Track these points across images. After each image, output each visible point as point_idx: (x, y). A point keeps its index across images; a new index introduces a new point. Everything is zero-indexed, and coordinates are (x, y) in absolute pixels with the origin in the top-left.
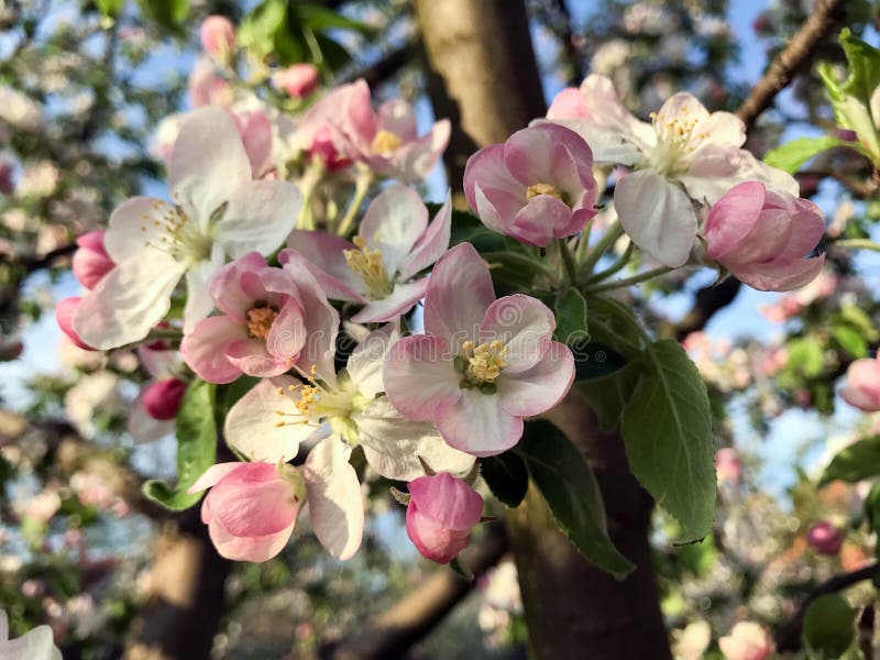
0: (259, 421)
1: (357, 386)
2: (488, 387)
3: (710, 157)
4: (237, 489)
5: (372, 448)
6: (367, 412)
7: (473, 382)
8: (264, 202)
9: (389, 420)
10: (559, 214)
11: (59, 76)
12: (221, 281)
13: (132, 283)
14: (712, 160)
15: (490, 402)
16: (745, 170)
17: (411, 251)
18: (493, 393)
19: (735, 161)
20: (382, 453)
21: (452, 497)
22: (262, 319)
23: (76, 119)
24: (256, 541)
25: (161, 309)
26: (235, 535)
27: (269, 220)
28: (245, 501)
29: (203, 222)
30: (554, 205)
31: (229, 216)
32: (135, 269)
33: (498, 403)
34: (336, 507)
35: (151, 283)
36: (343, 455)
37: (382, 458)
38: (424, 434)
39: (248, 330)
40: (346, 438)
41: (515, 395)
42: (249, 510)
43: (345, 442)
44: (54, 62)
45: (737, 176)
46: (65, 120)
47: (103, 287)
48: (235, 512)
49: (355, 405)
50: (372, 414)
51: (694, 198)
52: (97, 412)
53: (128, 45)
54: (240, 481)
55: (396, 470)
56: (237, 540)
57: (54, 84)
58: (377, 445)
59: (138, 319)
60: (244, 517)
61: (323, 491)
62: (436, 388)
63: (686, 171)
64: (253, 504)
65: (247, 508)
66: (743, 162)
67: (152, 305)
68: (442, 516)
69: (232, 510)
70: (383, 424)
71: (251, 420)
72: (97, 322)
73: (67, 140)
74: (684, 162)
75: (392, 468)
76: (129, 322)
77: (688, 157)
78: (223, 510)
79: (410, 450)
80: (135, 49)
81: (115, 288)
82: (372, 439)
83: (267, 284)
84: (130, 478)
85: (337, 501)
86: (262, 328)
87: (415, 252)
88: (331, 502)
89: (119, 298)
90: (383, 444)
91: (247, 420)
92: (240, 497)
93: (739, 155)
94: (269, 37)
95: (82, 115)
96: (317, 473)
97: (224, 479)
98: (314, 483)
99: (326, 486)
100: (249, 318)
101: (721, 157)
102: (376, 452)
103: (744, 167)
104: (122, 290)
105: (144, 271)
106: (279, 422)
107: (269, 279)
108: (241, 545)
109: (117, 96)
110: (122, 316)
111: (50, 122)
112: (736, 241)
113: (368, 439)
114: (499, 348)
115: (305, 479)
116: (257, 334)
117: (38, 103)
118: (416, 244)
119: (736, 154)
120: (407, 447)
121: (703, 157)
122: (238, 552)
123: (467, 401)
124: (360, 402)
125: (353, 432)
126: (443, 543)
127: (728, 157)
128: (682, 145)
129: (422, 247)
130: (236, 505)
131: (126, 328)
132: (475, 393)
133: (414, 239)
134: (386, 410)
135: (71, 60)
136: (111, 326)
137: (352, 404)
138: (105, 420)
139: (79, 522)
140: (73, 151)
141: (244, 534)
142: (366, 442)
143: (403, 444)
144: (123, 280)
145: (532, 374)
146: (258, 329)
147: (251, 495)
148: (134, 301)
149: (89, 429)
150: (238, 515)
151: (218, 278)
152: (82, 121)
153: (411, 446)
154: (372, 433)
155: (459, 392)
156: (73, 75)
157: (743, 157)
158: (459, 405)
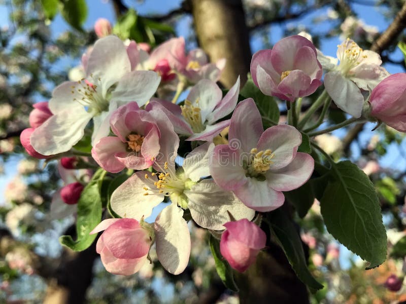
0: (128, 198)
1: (188, 175)
2: (260, 177)
3: (366, 69)
4: (119, 231)
5: (195, 210)
6: (194, 189)
7: (252, 175)
8: (138, 82)
9: (205, 194)
10: (305, 80)
11: (16, 66)
12: (118, 114)
13: (63, 123)
14: (367, 70)
15: (263, 185)
16: (383, 76)
17: (213, 111)
18: (264, 181)
19: (378, 72)
20: (201, 213)
21: (251, 231)
22: (136, 139)
23: (22, 86)
24: (128, 262)
25: (79, 136)
26: (117, 257)
27: (140, 92)
28: (124, 238)
29: (104, 92)
30: (302, 75)
31: (118, 90)
32: (65, 116)
33: (268, 185)
34: (171, 245)
35: (74, 123)
36: (178, 214)
37: (200, 215)
38: (224, 203)
39: (128, 146)
40: (180, 205)
41: (277, 181)
42: (126, 243)
43: (179, 207)
44: (14, 60)
45: (379, 79)
46: (17, 87)
47: (47, 124)
48: (118, 243)
49: (186, 186)
50: (196, 190)
51: (360, 87)
52: (22, 223)
53: (50, 53)
54: (120, 227)
55: (208, 223)
56: (117, 261)
57: (13, 70)
58: (198, 208)
59: (65, 142)
60: (123, 247)
61: (165, 236)
62: (233, 176)
63: (354, 76)
64: (129, 239)
65: (125, 242)
66: (382, 72)
67: (73, 135)
68: (247, 241)
69: (116, 243)
70: (202, 196)
71: (125, 198)
72: (43, 141)
73: (18, 96)
74: (352, 72)
75: (205, 222)
76: (60, 142)
77: (354, 69)
78: (111, 243)
79: (216, 212)
80: (52, 55)
81: (54, 125)
82: (196, 205)
83: (142, 118)
84: (35, 257)
85: (172, 242)
86: (136, 144)
87: (217, 110)
88: (169, 243)
89: (55, 130)
90: (201, 208)
91: (122, 198)
92: (121, 235)
93: (380, 69)
94: (128, 30)
95: (25, 85)
96: (161, 226)
97: (111, 225)
98: (159, 232)
99: (166, 234)
100: (128, 139)
101: (371, 69)
102: (197, 213)
103: (382, 75)
104: (57, 126)
105: (70, 117)
106: (146, 193)
107: (143, 115)
108: (120, 264)
109: (42, 76)
110: (57, 139)
111: (10, 87)
112: (392, 102)
113: (194, 205)
114: (268, 154)
115: (154, 229)
116: (133, 148)
117: (5, 77)
118: (216, 107)
119: (378, 68)
120: (214, 211)
121: (362, 69)
122: (117, 268)
123: (250, 183)
124: (189, 185)
125: (184, 202)
126: (245, 258)
127: (374, 70)
128: (353, 61)
129: (220, 108)
130: (118, 240)
131: (59, 146)
132: (254, 180)
133: (214, 105)
134: (204, 188)
135: (23, 60)
136: (51, 144)
137: (184, 185)
138: (25, 228)
139: (8, 277)
140: (20, 100)
141: (122, 257)
142: (192, 207)
143: (212, 208)
144: (59, 121)
145: (286, 170)
146: (134, 145)
147: (127, 235)
148: (64, 132)
149: (17, 233)
150: (119, 246)
151: (116, 113)
152: (25, 88)
153: (216, 210)
154: (196, 202)
155: (245, 178)
156: (22, 66)
157: (382, 70)
158: (246, 185)
